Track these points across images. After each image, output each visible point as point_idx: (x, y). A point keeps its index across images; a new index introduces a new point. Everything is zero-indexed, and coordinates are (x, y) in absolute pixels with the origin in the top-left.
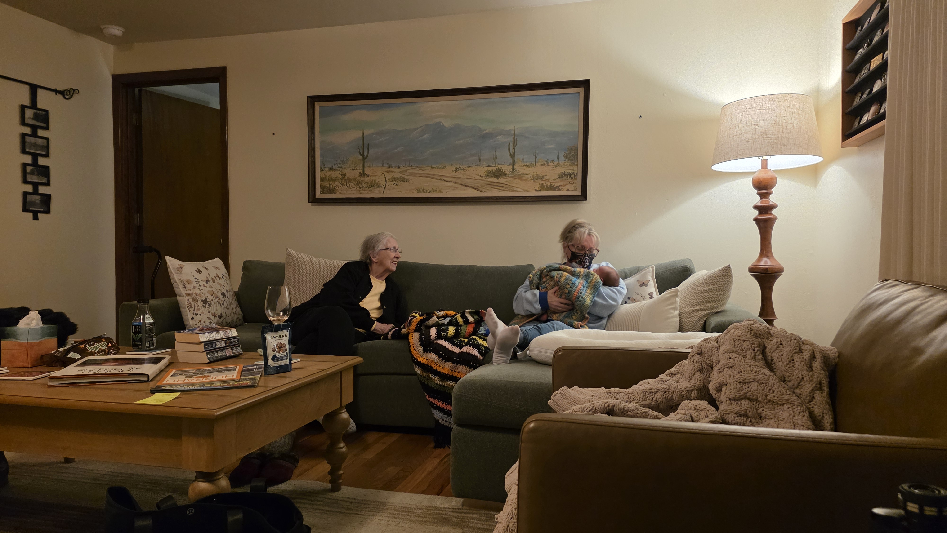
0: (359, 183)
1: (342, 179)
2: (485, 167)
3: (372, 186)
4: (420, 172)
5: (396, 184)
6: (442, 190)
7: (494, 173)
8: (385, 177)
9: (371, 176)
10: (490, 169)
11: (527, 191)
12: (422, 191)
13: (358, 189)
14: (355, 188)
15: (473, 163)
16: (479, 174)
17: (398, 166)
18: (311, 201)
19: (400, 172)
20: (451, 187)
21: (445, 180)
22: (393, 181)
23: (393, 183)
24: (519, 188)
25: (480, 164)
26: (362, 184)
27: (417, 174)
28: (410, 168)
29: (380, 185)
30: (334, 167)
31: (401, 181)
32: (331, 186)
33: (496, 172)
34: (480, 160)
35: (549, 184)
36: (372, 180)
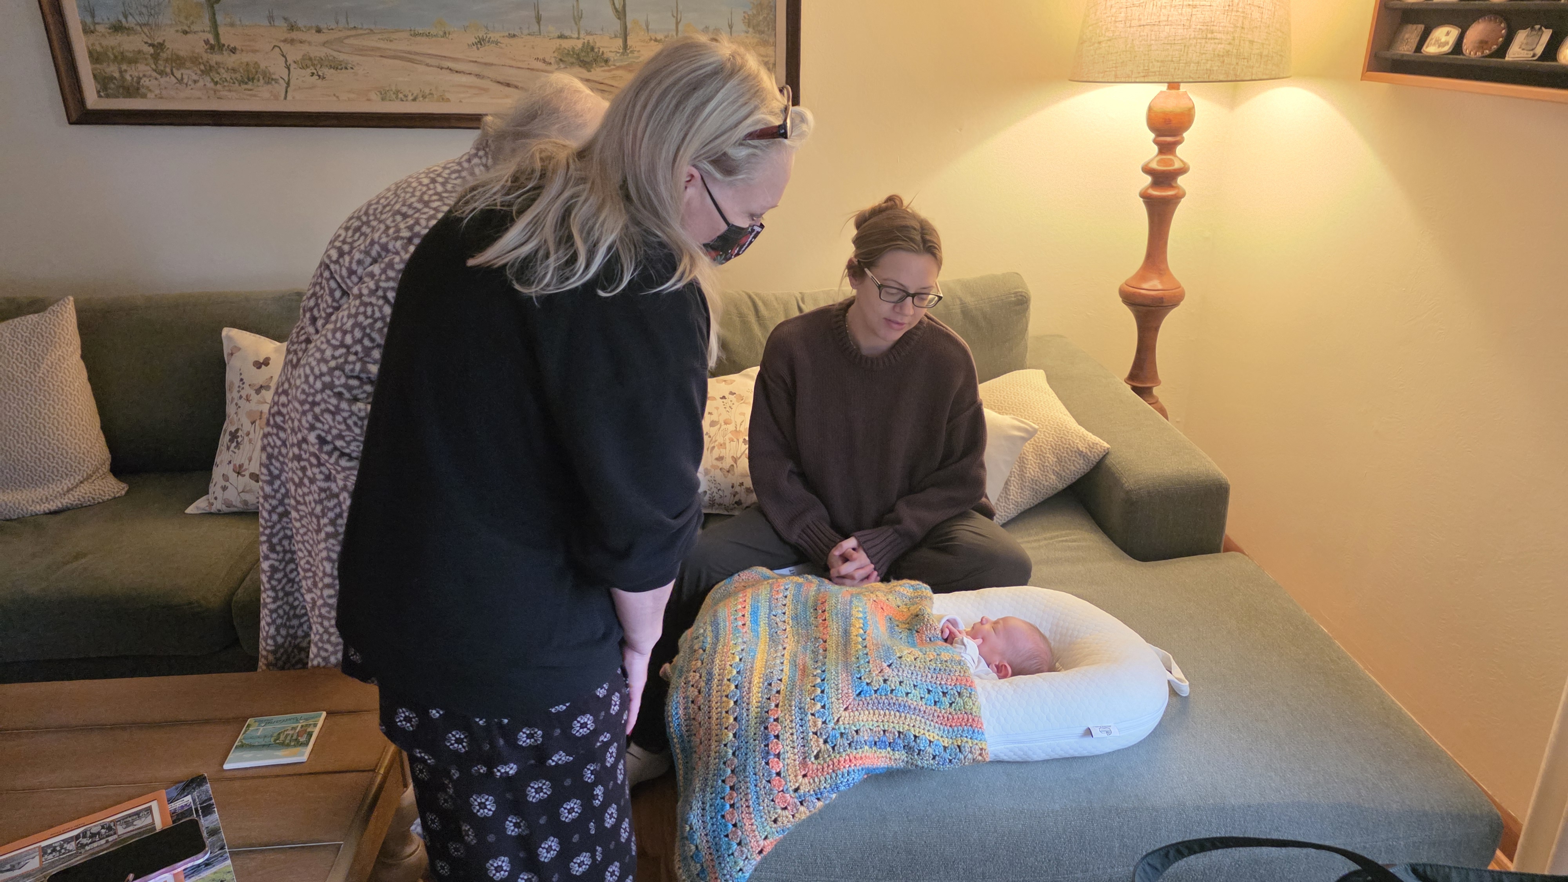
0: (209, 70)
1: (155, 57)
2: (553, 38)
3: (252, 79)
4: (382, 45)
5: (319, 76)
6: (448, 95)
7: (578, 55)
8: (283, 55)
9: (242, 51)
10: (567, 44)
12: (394, 97)
13: (210, 85)
14: (201, 83)
15: (520, 28)
16: (541, 57)
17: (317, 27)
18: (74, 117)
19: (324, 44)
20: (471, 87)
21: (450, 69)
22: (307, 67)
23: (309, 71)
25: (540, 29)
26: (218, 73)
27: (374, 49)
28: (353, 32)
29: (274, 77)
30: (124, 21)
31: (331, 67)
32: (128, 78)
33: (583, 54)
34: (539, 19)
36: (247, 64)
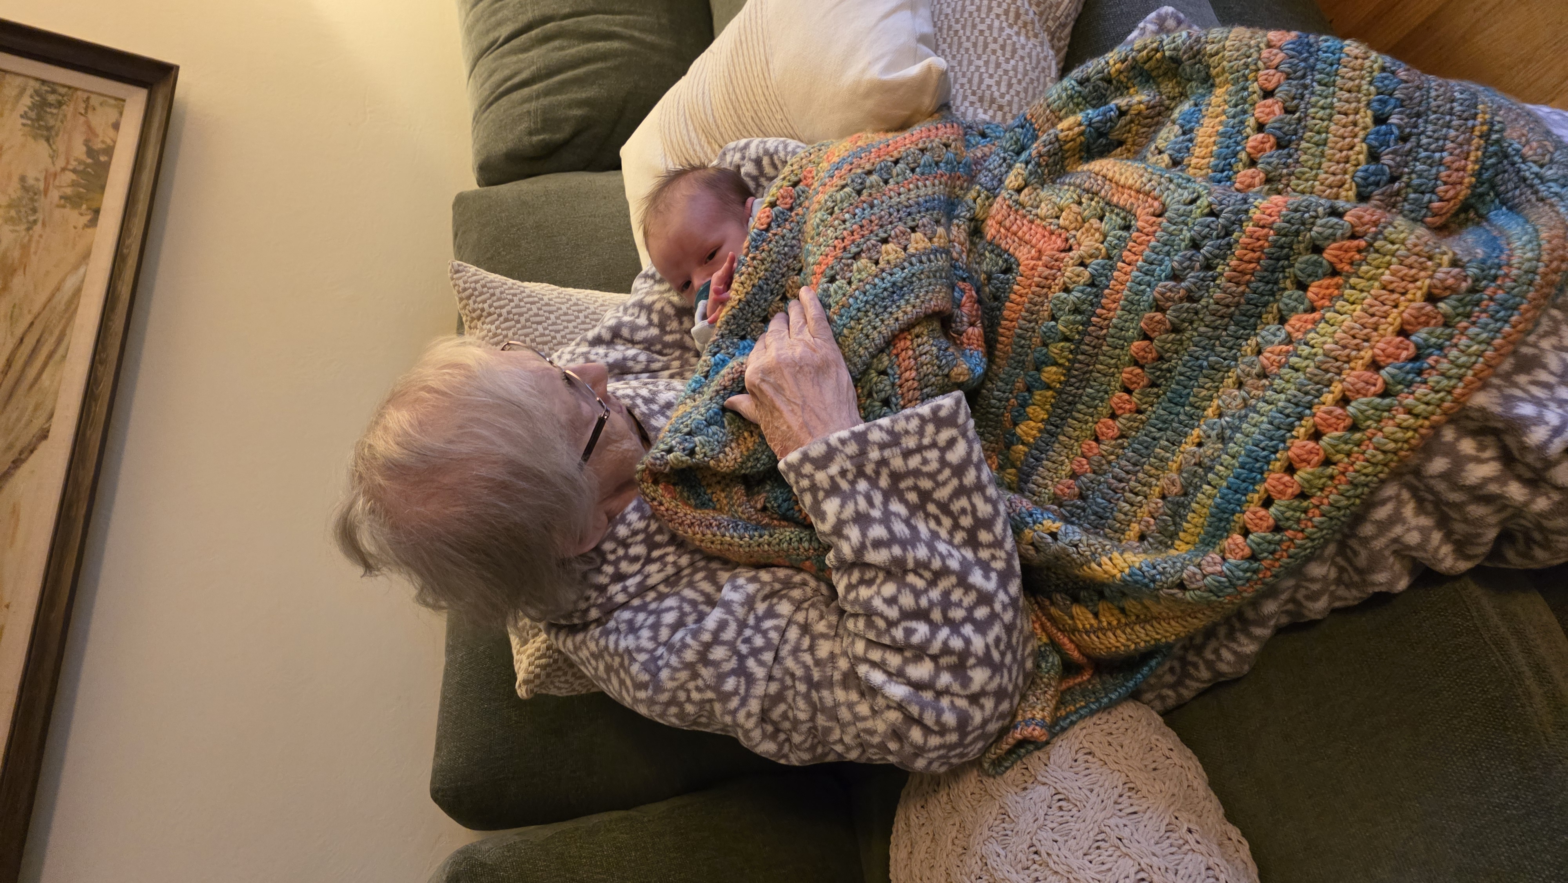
11: (86, 256)
24: (63, 280)
35: (70, 176)
